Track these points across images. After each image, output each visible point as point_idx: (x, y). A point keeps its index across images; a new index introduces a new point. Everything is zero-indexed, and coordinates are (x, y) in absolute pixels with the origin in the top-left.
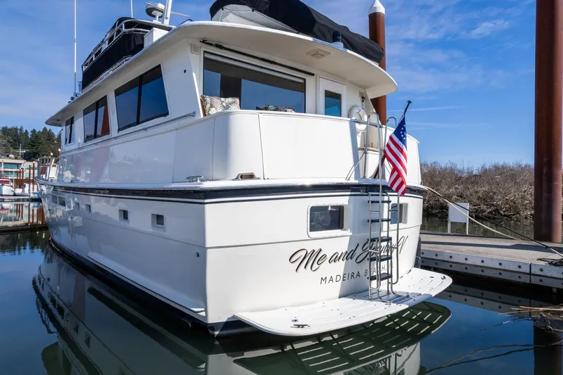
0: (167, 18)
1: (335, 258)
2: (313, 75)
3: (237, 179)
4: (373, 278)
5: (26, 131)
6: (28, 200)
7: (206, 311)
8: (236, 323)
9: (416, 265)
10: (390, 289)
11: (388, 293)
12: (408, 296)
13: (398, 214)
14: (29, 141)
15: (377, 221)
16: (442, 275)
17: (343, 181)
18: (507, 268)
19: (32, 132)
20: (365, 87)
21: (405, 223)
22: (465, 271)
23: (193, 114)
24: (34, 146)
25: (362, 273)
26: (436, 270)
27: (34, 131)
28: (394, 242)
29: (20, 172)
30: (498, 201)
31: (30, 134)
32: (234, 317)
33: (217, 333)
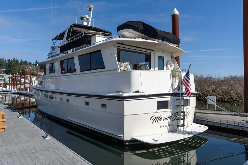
0: (90, 22)
1: (165, 119)
2: (154, 50)
3: (134, 93)
4: (178, 126)
5: (5, 60)
6: (11, 93)
7: (124, 136)
8: (133, 141)
9: (194, 122)
10: (184, 130)
11: (184, 131)
12: (191, 133)
13: (187, 103)
14: (7, 65)
15: (180, 106)
16: (204, 126)
17: (168, 92)
18: (230, 124)
19: (8, 60)
20: (173, 53)
21: (189, 106)
22: (213, 125)
23: (116, 70)
24: (9, 67)
25: (174, 124)
26: (202, 124)
27: (9, 60)
28: (186, 113)
29: (4, 80)
30: (232, 93)
31: (7, 61)
32: (133, 138)
33: (127, 144)
